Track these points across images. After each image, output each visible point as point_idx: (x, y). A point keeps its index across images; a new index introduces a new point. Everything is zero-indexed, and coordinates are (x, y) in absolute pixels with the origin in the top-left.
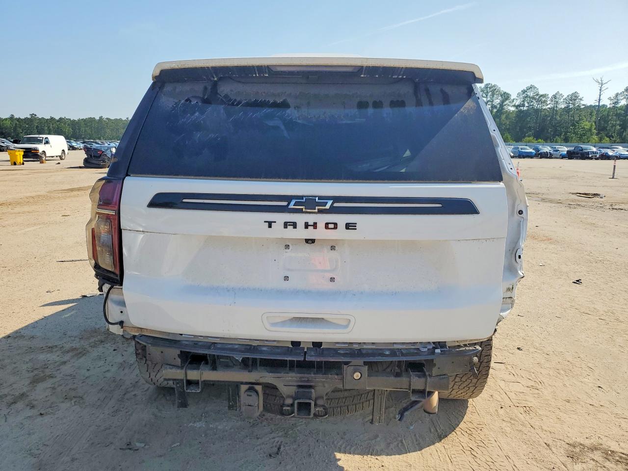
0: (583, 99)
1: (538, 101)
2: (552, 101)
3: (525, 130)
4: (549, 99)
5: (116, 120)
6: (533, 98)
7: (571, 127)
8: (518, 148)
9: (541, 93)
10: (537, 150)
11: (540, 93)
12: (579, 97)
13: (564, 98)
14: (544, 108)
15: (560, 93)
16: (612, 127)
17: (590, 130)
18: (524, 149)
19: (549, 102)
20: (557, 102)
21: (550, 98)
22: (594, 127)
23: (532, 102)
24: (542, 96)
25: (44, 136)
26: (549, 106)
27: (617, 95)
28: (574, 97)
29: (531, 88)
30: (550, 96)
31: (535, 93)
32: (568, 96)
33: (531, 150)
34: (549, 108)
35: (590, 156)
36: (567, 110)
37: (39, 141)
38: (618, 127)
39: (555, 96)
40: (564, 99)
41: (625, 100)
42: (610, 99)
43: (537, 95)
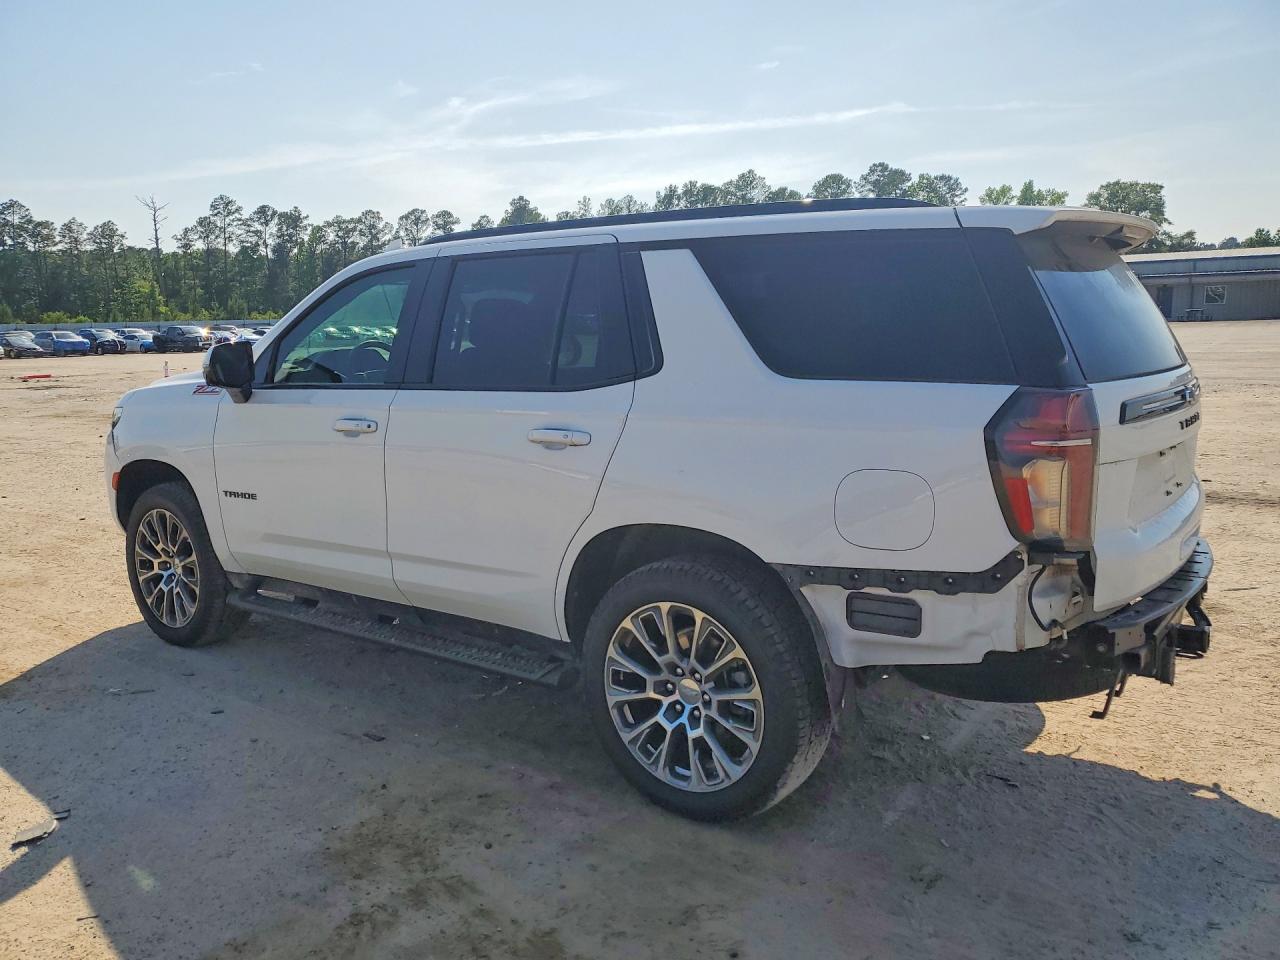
0: (126, 236)
1: (34, 235)
2: (64, 237)
3: (17, 296)
4: (57, 233)
6: (21, 227)
7: (115, 291)
8: (50, 335)
9: (37, 218)
10: (92, 337)
11: (34, 219)
12: (119, 232)
13: (88, 231)
14: (49, 249)
15: (79, 221)
16: (190, 289)
17: (152, 295)
18: (63, 336)
19: (58, 239)
20: (75, 239)
21: (59, 230)
22: (157, 290)
23: (21, 236)
24: (40, 224)
26: (60, 247)
27: (186, 231)
28: (107, 231)
29: (12, 206)
30: (58, 225)
31: (23, 217)
32: (96, 228)
33: (79, 339)
34: (60, 250)
35: (200, 344)
36: (100, 255)
38: (199, 291)
39: (68, 227)
40: (88, 234)
41: (201, 241)
42: (175, 237)
43: (30, 221)
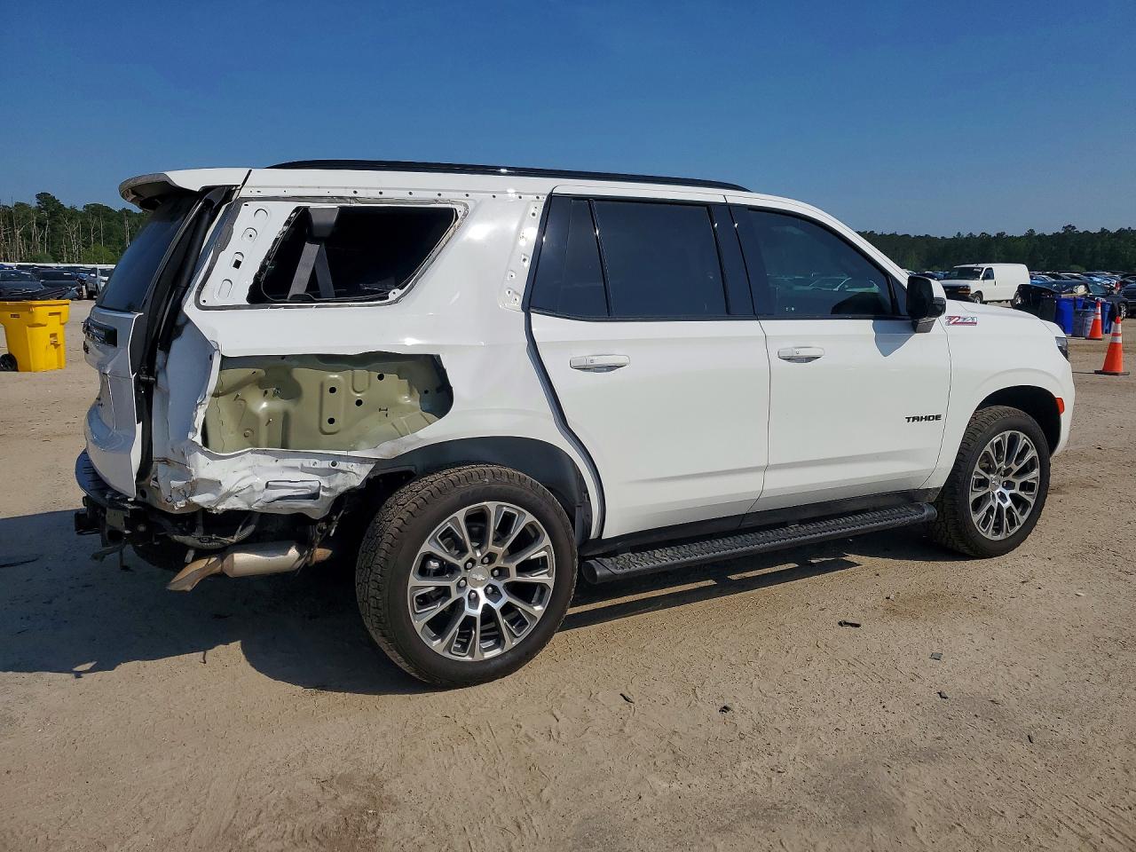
5: (1121, 231)
25: (986, 266)
37: (973, 275)
